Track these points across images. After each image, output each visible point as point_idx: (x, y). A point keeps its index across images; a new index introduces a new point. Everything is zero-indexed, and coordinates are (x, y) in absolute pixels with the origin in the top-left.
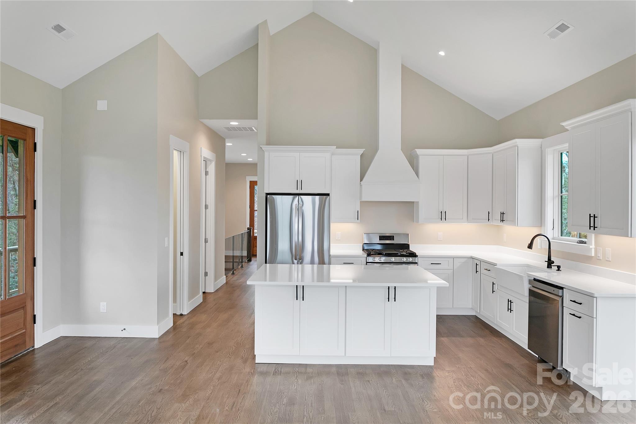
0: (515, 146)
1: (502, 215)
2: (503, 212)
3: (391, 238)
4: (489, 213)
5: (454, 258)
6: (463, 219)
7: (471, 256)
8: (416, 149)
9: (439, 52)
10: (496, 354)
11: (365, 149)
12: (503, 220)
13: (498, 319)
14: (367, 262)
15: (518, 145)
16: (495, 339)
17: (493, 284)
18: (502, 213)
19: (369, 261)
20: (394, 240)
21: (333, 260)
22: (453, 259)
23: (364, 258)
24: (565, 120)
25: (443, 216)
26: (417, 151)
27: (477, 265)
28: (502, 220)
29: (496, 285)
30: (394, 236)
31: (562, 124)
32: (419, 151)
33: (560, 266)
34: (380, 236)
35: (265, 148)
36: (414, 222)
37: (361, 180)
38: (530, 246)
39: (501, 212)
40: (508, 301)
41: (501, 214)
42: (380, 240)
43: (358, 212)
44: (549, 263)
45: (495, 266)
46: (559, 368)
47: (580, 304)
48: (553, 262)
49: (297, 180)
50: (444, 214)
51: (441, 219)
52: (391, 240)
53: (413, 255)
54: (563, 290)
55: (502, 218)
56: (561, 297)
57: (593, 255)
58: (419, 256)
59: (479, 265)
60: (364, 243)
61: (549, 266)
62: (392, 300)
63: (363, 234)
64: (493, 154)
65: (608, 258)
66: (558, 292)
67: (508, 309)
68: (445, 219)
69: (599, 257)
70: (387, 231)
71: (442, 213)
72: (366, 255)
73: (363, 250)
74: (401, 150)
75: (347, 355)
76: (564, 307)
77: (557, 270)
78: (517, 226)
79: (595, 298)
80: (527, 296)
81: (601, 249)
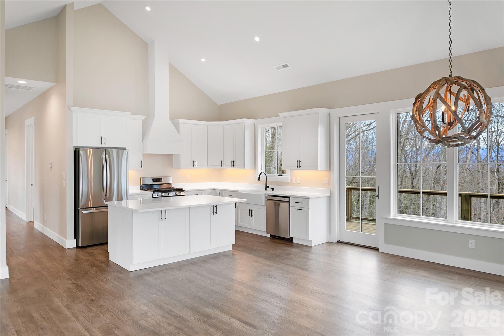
3: (160, 180)
4: (222, 162)
5: (204, 190)
6: (205, 166)
7: (214, 189)
8: (178, 119)
9: (201, 59)
11: (146, 116)
12: (233, 166)
13: (240, 223)
14: (154, 197)
15: (245, 122)
18: (232, 161)
19: (155, 197)
20: (162, 181)
21: (129, 197)
23: (151, 194)
24: (281, 113)
25: (194, 164)
27: (219, 193)
30: (162, 179)
31: (279, 114)
32: (180, 121)
34: (153, 179)
35: (73, 109)
36: (173, 169)
37: (143, 139)
38: (259, 179)
40: (250, 211)
42: (153, 182)
43: (142, 162)
44: (267, 187)
45: (237, 192)
46: (289, 237)
47: (301, 203)
48: (268, 187)
49: (102, 137)
50: (195, 163)
51: (194, 166)
52: (160, 181)
53: (182, 190)
54: (290, 198)
55: (233, 164)
56: (289, 202)
57: (290, 181)
58: (185, 191)
59: (221, 193)
60: (142, 184)
61: (266, 189)
62: (215, 213)
63: (141, 178)
64: (223, 126)
65: (298, 182)
66: (287, 199)
67: (249, 215)
68: (196, 166)
69: (293, 182)
70: (157, 175)
71: (194, 162)
72: (152, 193)
73: (140, 190)
74: (169, 119)
75: (191, 252)
76: (290, 207)
77: (272, 191)
78: (244, 168)
79: (309, 199)
80: (264, 205)
81: (294, 178)
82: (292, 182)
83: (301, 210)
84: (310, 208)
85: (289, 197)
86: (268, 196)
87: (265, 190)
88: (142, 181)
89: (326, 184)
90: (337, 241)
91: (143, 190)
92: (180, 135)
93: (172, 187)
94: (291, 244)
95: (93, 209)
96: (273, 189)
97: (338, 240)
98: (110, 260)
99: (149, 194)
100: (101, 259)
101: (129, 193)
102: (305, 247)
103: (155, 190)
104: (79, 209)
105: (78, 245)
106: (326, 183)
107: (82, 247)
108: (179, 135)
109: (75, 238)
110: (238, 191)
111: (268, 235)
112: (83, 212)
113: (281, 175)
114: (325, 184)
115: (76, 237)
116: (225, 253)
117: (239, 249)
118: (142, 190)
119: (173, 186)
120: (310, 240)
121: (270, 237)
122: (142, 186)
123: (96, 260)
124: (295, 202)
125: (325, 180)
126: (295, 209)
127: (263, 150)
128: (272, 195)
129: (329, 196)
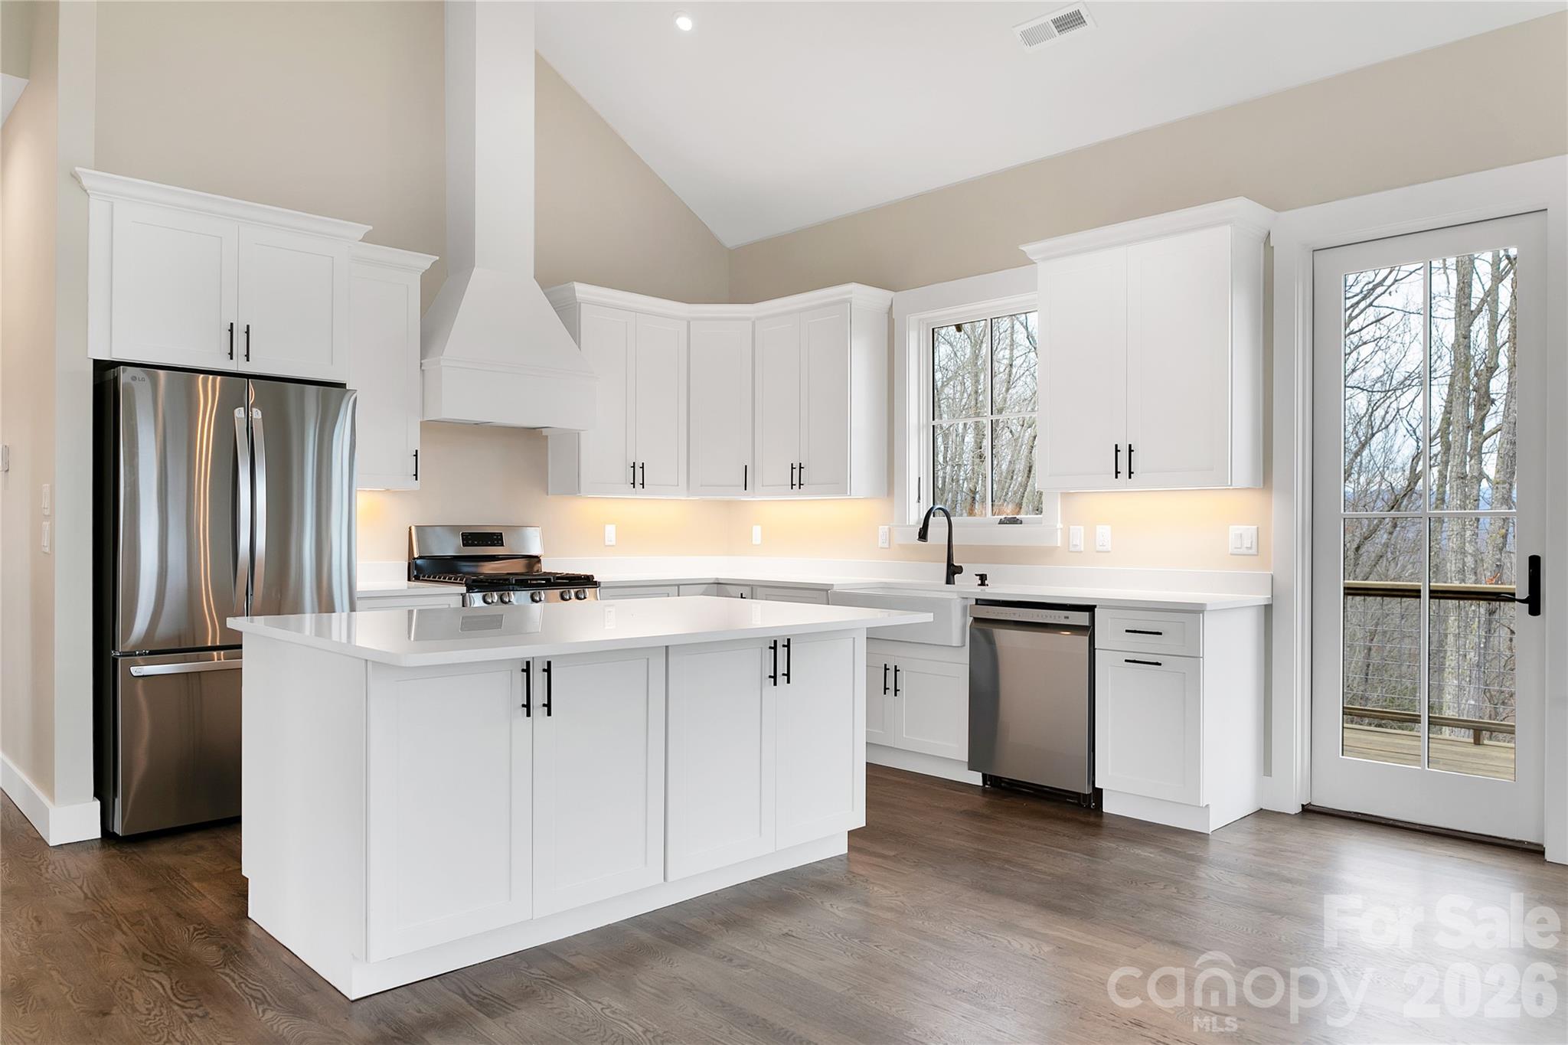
0: (845, 301)
2: (800, 464)
3: (495, 539)
4: (746, 469)
5: (678, 586)
6: (678, 485)
7: (717, 579)
8: (575, 283)
11: (438, 258)
12: (799, 485)
14: (468, 608)
18: (796, 466)
19: (472, 608)
20: (502, 545)
21: (359, 604)
23: (456, 597)
24: (1040, 239)
25: (637, 475)
26: (576, 288)
28: (796, 483)
30: (501, 535)
31: (1022, 249)
32: (583, 291)
33: (986, 575)
34: (463, 534)
35: (92, 178)
36: (547, 494)
37: (423, 357)
38: (923, 535)
39: (793, 464)
40: (886, 669)
41: (793, 468)
42: (464, 545)
43: (416, 455)
44: (953, 571)
45: (827, 591)
46: (1087, 791)
47: (1160, 634)
48: (959, 570)
49: (232, 324)
50: (639, 471)
51: (634, 484)
52: (494, 545)
53: (588, 581)
54: (1093, 611)
55: (797, 477)
56: (1089, 630)
57: (1059, 545)
58: (602, 585)
60: (416, 556)
61: (949, 580)
62: (781, 679)
63: (413, 528)
64: (754, 324)
65: (1103, 545)
66: (1082, 618)
67: (885, 689)
68: (643, 484)
69: (1076, 545)
70: (483, 520)
71: (634, 467)
72: (463, 589)
73: (409, 580)
74: (534, 279)
75: (670, 878)
76: (1096, 651)
77: (979, 585)
78: (849, 493)
79: (1201, 615)
80: (959, 645)
81: (1082, 527)
82: (1072, 549)
83: (1158, 664)
84: (1203, 657)
85: (1090, 609)
86: (977, 604)
87: (945, 581)
88: (418, 541)
89: (1250, 552)
90: (1303, 805)
91: (422, 580)
92: (579, 347)
93: (543, 571)
94: (1092, 819)
95: (215, 653)
96: (983, 578)
97: (1305, 804)
98: (250, 915)
99: (447, 595)
100: (204, 912)
101: (358, 590)
102: (1180, 839)
103: (474, 581)
104: (115, 660)
105: (111, 831)
106: (1251, 548)
107: (128, 836)
108: (577, 347)
109: (98, 793)
110: (833, 585)
111: (976, 779)
112: (135, 671)
113: (1014, 521)
114: (1244, 551)
115: (103, 788)
116: (822, 872)
117: (878, 849)
118: (417, 578)
119: (548, 566)
120: (1203, 804)
121: (981, 784)
122: (419, 562)
123: (178, 915)
124: (1127, 631)
125: (1241, 535)
126: (1126, 661)
127: (923, 421)
128: (999, 601)
129: (1265, 603)
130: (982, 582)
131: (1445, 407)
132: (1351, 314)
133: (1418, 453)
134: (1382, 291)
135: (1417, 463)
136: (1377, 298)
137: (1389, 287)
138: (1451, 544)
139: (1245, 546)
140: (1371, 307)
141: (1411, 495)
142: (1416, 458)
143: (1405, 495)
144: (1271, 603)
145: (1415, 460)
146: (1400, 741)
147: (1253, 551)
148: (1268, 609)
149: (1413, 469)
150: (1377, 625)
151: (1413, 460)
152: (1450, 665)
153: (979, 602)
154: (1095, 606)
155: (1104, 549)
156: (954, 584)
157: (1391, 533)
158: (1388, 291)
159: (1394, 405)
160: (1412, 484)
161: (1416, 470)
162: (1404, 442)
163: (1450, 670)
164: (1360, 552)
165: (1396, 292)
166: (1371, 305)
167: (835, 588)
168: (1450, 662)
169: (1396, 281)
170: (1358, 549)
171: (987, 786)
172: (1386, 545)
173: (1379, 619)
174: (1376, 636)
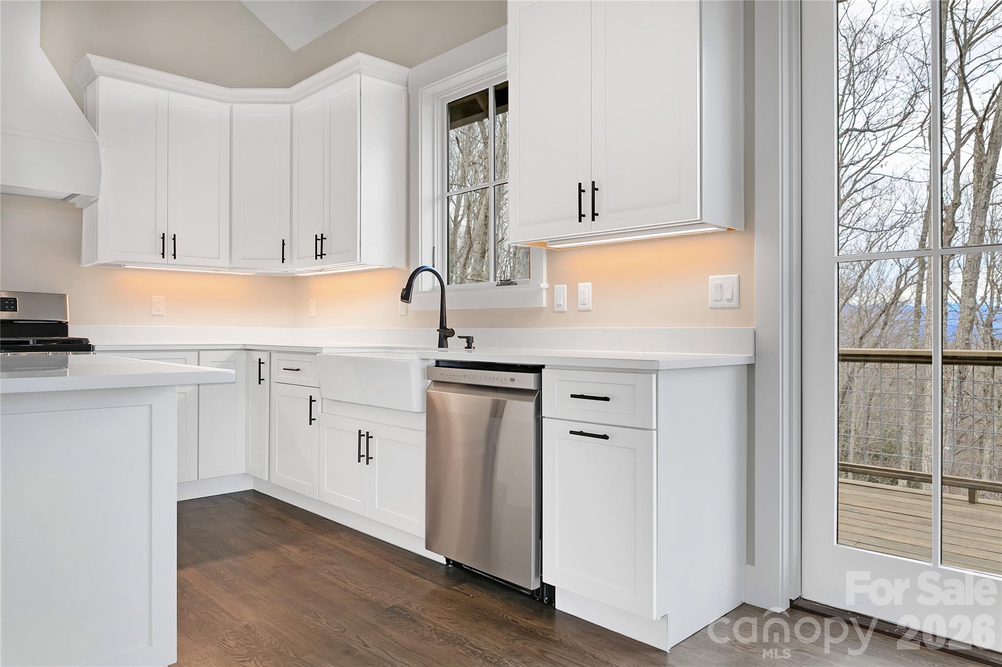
1: (319, 242)
2: (322, 235)
3: (8, 305)
4: (283, 244)
5: (199, 351)
6: (219, 258)
8: (89, 56)
10: (346, 583)
12: (322, 255)
16: (325, 540)
17: (311, 401)
18: (319, 237)
20: (16, 311)
22: (197, 353)
25: (168, 248)
26: (92, 60)
27: (260, 364)
28: (319, 253)
29: (319, 401)
30: (16, 301)
32: (97, 63)
33: (472, 337)
36: (80, 264)
38: (407, 295)
39: (316, 236)
40: (360, 435)
41: (316, 239)
44: (445, 334)
45: (315, 354)
47: (607, 399)
48: (452, 333)
50: (170, 243)
51: (164, 254)
54: (541, 372)
55: (320, 247)
56: (536, 394)
57: (544, 305)
58: (96, 349)
59: (267, 363)
61: (442, 343)
64: (292, 107)
65: (584, 304)
66: (527, 381)
67: (360, 457)
68: (174, 255)
69: (560, 306)
71: (164, 238)
76: (544, 420)
77: (466, 348)
78: (358, 261)
79: (654, 376)
80: (420, 411)
81: (566, 285)
82: (556, 309)
83: (605, 437)
84: (657, 430)
85: (537, 369)
86: (441, 367)
87: (438, 346)
89: (731, 305)
90: (791, 600)
94: (545, 620)
96: (469, 341)
97: (793, 598)
106: (731, 301)
110: (322, 348)
113: (507, 283)
114: (724, 303)
121: (445, 564)
124: (572, 396)
125: (721, 285)
126: (571, 432)
127: (438, 192)
128: (455, 362)
129: (748, 363)
130: (468, 345)
131: (922, 237)
132: (855, 179)
133: (901, 275)
134: (877, 163)
135: (900, 282)
136: (873, 168)
137: (881, 161)
138: (928, 331)
139: (725, 299)
140: (869, 174)
141: (896, 304)
142: (899, 279)
143: (892, 303)
144: (754, 363)
145: (899, 280)
146: (899, 499)
147: (734, 304)
148: (751, 368)
149: (898, 286)
150: (874, 389)
151: (897, 280)
152: (927, 419)
153: (438, 363)
154: (543, 367)
155: (584, 307)
156: (447, 347)
157: (883, 329)
158: (880, 165)
159: (885, 244)
160: (897, 296)
161: (899, 286)
162: (891, 269)
163: (928, 422)
164: (862, 341)
165: (886, 165)
166: (869, 173)
167: (324, 351)
168: (928, 416)
169: (886, 156)
170: (861, 338)
171: (450, 566)
172: (880, 336)
173: (875, 386)
174: (874, 397)
